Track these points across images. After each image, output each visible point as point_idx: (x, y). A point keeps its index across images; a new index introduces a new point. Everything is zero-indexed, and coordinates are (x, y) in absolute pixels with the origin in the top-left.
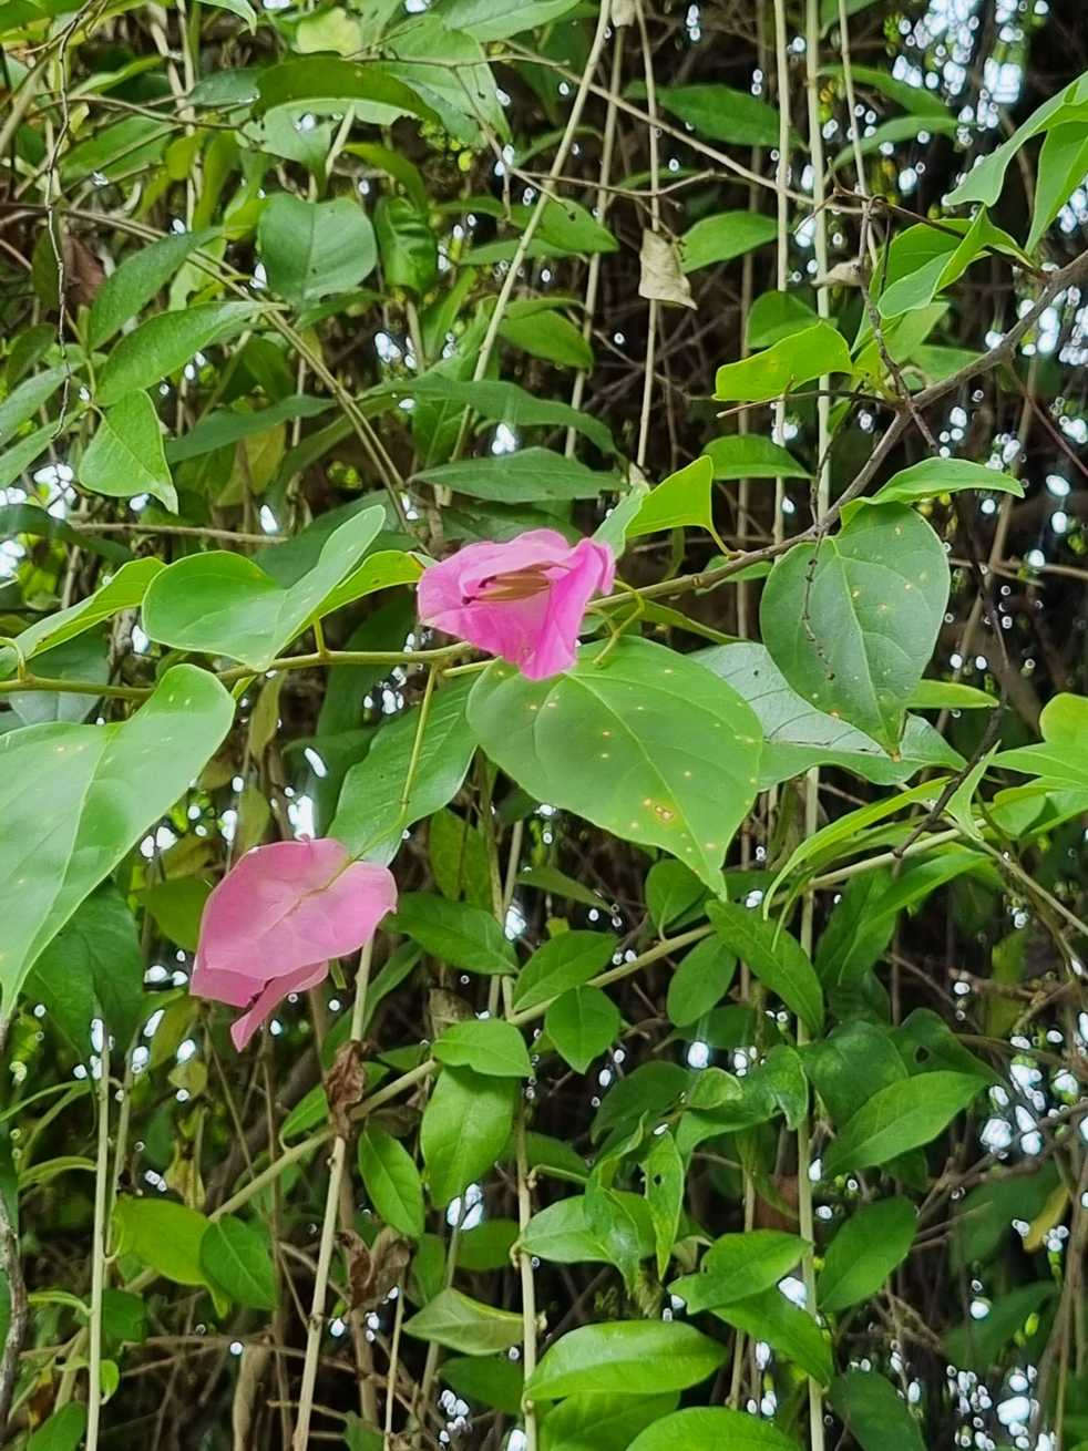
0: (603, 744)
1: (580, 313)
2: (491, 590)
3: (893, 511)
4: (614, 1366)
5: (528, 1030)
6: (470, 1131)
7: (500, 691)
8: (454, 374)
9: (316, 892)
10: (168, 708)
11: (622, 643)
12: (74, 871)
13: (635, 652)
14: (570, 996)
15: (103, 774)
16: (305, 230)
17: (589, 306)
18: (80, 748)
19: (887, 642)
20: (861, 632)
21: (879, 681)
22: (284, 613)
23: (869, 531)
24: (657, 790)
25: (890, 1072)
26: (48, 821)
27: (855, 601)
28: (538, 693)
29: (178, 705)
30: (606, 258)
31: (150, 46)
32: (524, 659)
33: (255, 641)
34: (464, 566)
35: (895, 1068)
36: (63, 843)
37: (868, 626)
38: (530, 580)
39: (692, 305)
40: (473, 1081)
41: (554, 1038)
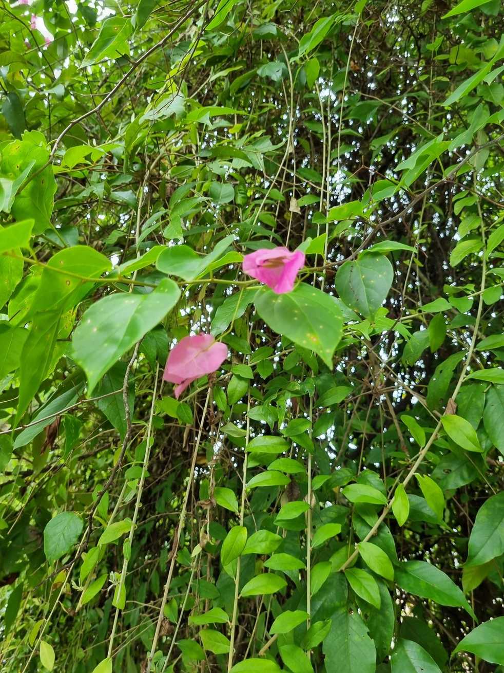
0: (295, 315)
1: (275, 216)
2: (266, 264)
3: (376, 254)
4: (266, 446)
5: (254, 367)
6: (238, 389)
7: (265, 295)
8: (249, 223)
9: (204, 351)
10: (160, 291)
11: (300, 285)
12: (122, 345)
13: (304, 288)
14: (263, 361)
15: (137, 311)
16: (219, 189)
17: (277, 214)
18: (133, 302)
19: (372, 291)
20: (364, 288)
21: (369, 302)
22: (201, 265)
23: (368, 260)
24: (311, 331)
25: (332, 385)
26: (118, 325)
27: (363, 280)
28: (276, 297)
29: (163, 291)
30: (282, 202)
31: (191, 152)
32: (274, 287)
33: (190, 273)
34: (258, 256)
35: (333, 385)
36: (120, 334)
37: (367, 286)
38: (278, 262)
39: (300, 213)
40: (240, 378)
41: (258, 370)
